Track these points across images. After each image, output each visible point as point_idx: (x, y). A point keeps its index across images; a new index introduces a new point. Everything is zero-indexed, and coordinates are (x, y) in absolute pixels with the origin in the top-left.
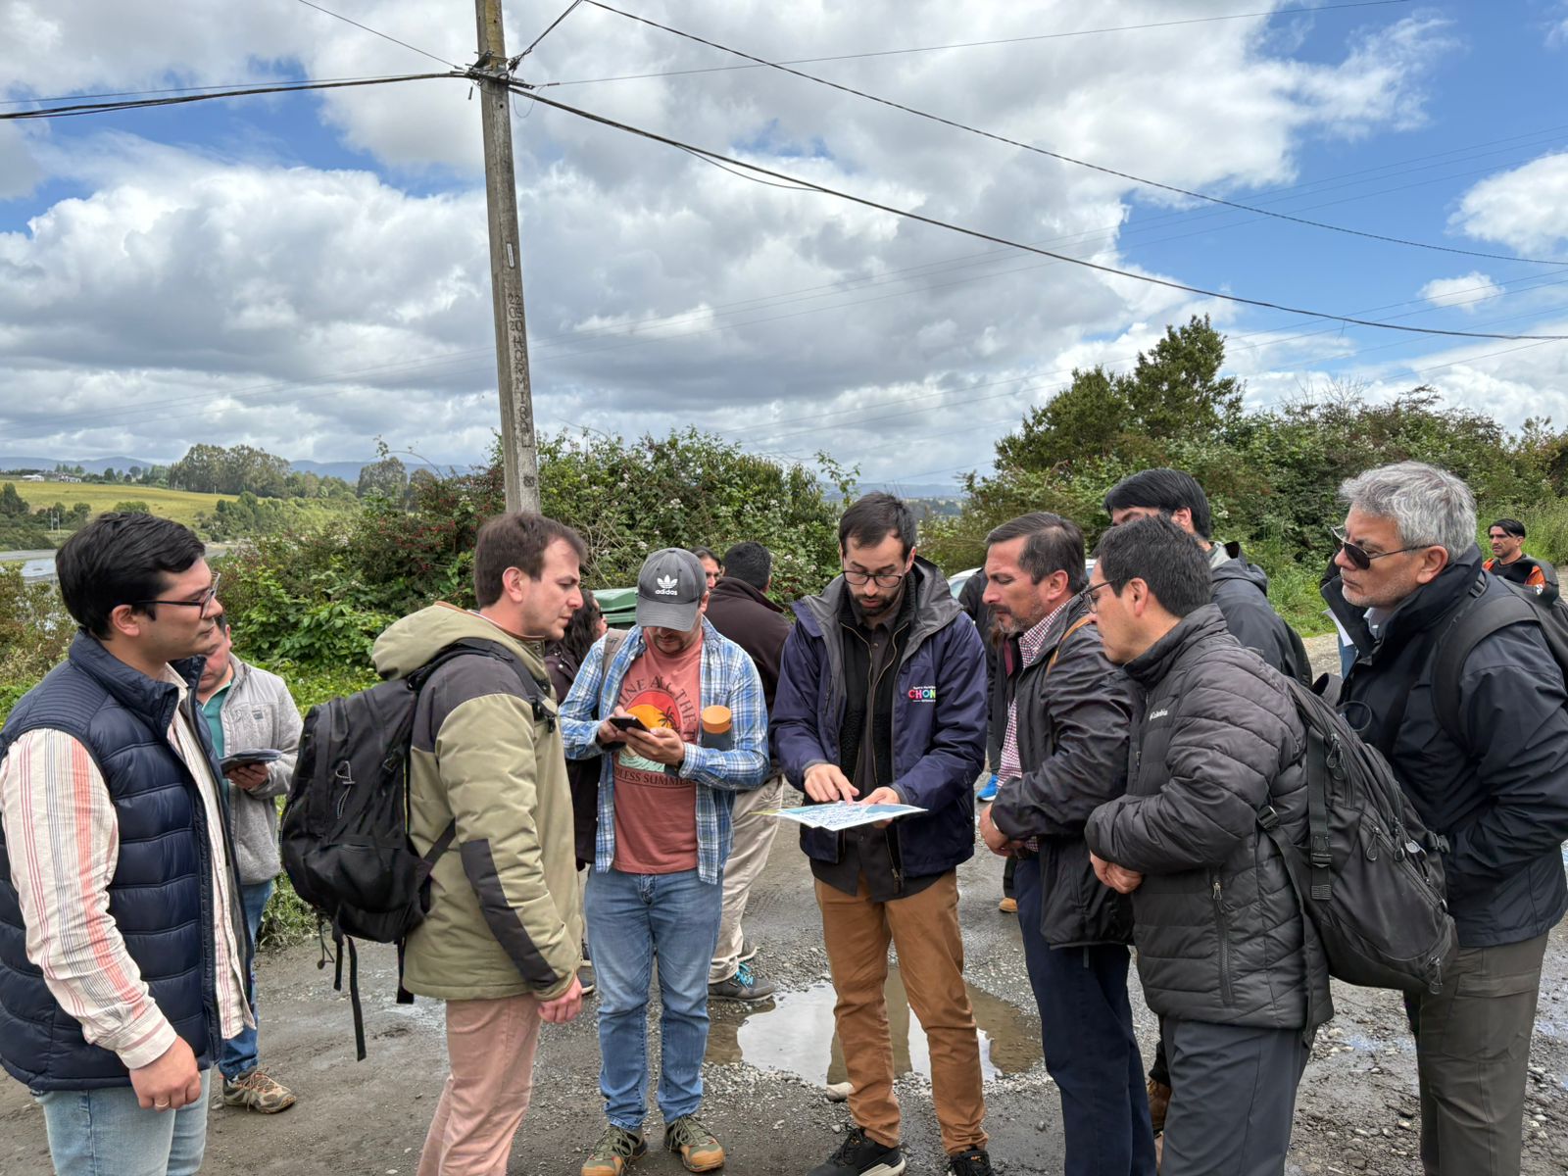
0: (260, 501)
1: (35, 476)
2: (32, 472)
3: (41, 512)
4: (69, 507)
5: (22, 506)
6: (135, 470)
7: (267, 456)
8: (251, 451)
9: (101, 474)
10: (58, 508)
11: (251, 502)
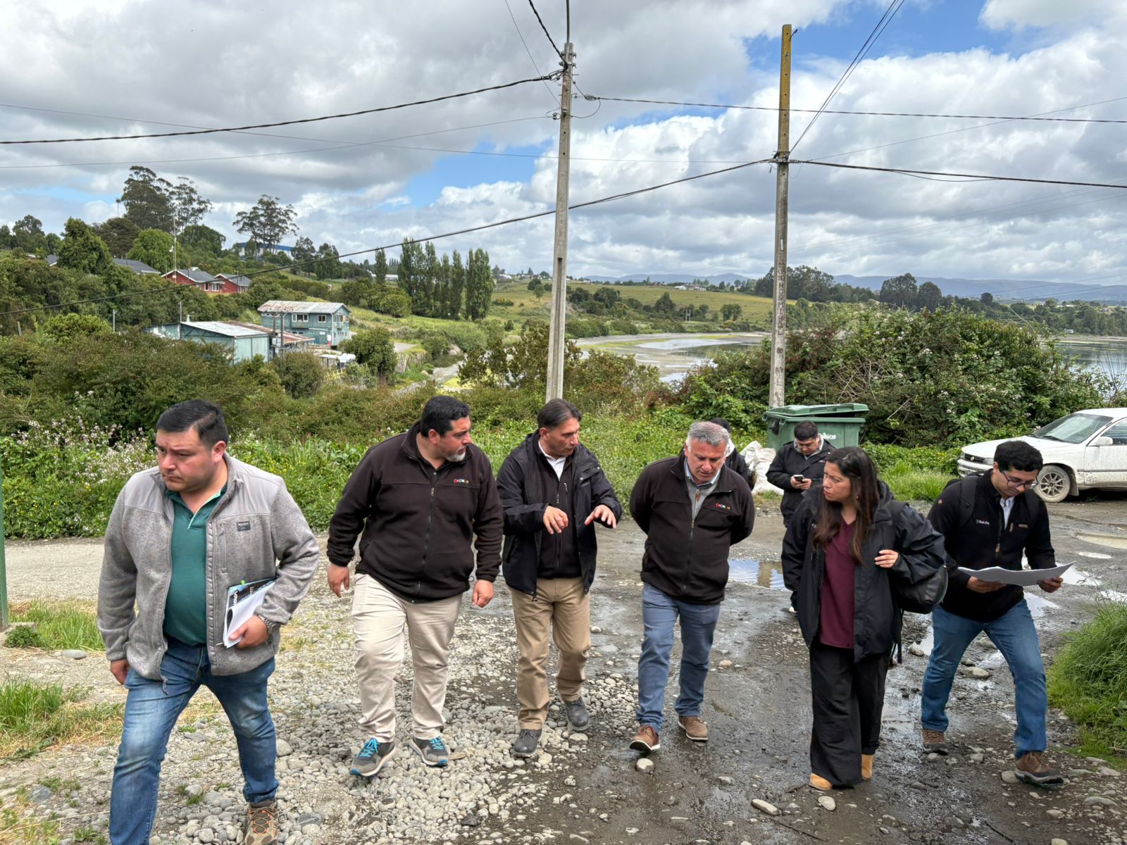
0: (810, 304)
1: (681, 287)
2: (680, 284)
3: (681, 310)
4: (697, 306)
5: (672, 306)
6: (737, 283)
7: (819, 273)
8: (809, 270)
9: (717, 285)
10: (691, 307)
11: (804, 305)
